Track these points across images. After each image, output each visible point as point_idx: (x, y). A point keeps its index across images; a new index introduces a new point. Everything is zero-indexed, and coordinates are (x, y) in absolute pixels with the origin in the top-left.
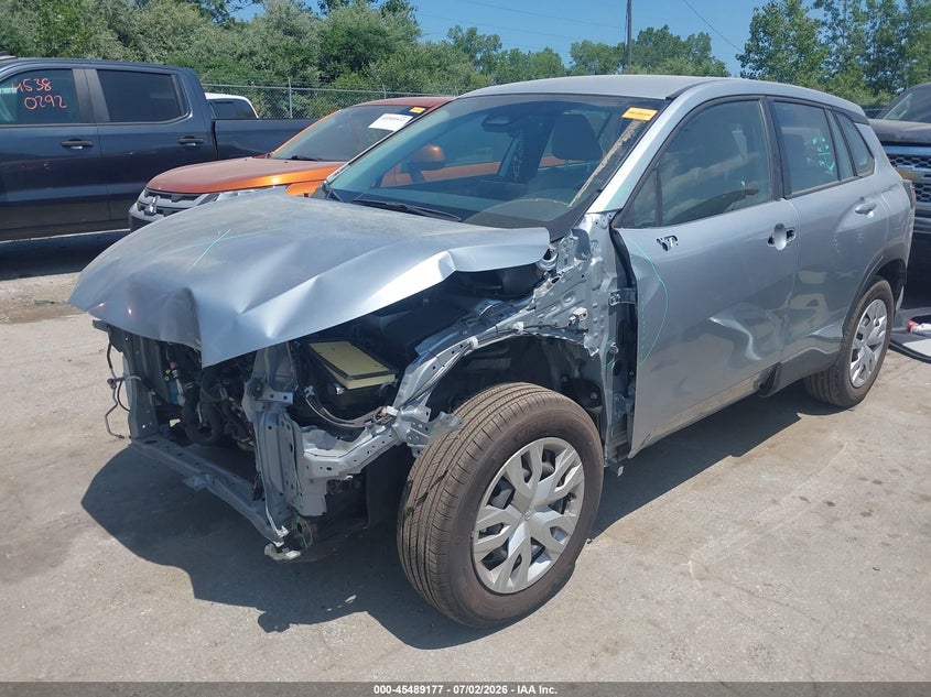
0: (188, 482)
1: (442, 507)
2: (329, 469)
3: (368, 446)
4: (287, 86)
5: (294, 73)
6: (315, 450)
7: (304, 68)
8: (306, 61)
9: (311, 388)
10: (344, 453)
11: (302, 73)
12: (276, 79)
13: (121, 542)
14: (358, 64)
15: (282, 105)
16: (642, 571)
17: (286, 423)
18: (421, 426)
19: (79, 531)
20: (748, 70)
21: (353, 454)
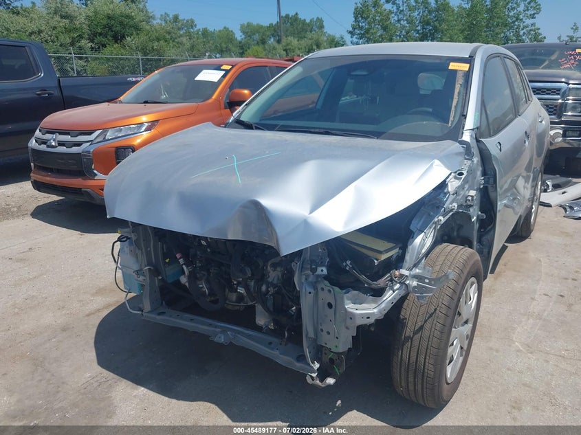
0: (216, 340)
1: (437, 333)
2: (368, 318)
3: (392, 299)
4: (71, 54)
5: (72, 44)
6: (352, 305)
7: (79, 41)
8: (81, 37)
9: (348, 262)
10: (374, 305)
11: (78, 45)
12: (61, 49)
13: (150, 390)
14: (118, 38)
15: (68, 67)
16: (495, 353)
17: (326, 289)
18: (427, 281)
19: (111, 386)
20: (355, 39)
21: (383, 305)
